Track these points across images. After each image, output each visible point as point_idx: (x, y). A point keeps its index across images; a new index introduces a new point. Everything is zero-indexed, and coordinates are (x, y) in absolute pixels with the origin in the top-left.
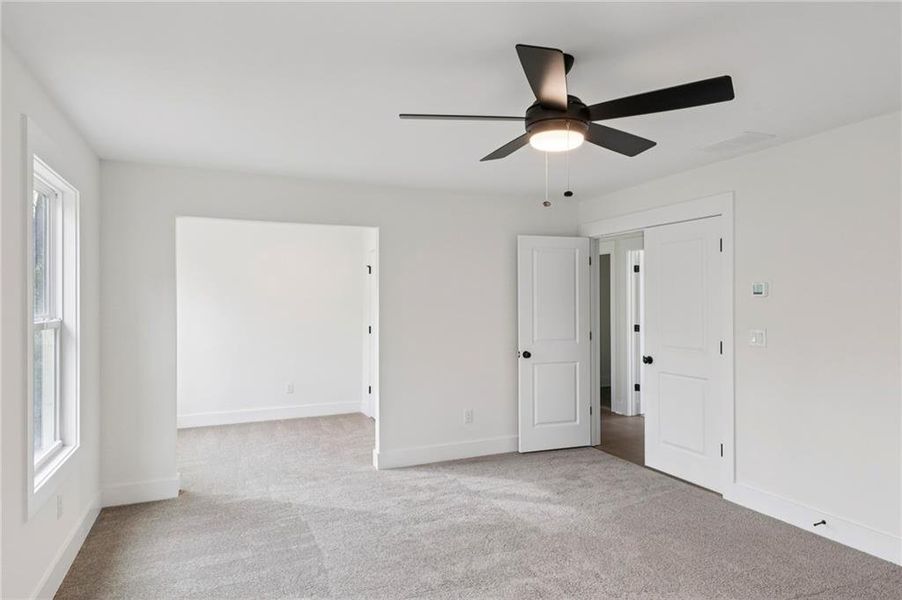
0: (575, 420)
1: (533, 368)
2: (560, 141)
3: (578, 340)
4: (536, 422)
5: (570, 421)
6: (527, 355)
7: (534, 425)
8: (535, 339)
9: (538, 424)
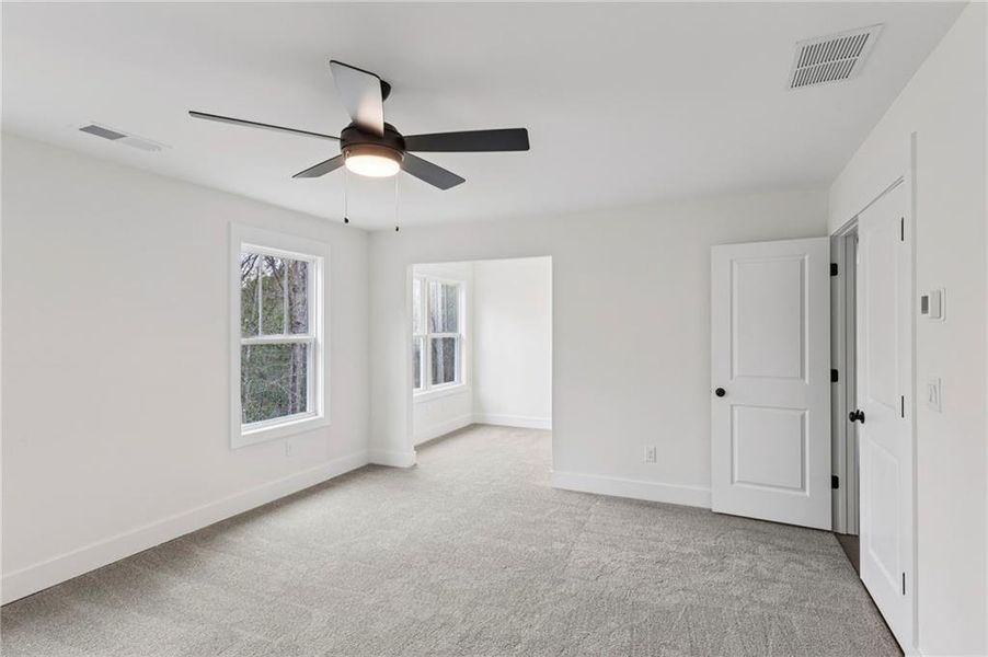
0: (803, 488)
1: (732, 410)
2: (375, 166)
3: (807, 381)
4: (736, 479)
5: (795, 489)
6: (721, 393)
7: (732, 482)
8: (736, 373)
9: (739, 481)
